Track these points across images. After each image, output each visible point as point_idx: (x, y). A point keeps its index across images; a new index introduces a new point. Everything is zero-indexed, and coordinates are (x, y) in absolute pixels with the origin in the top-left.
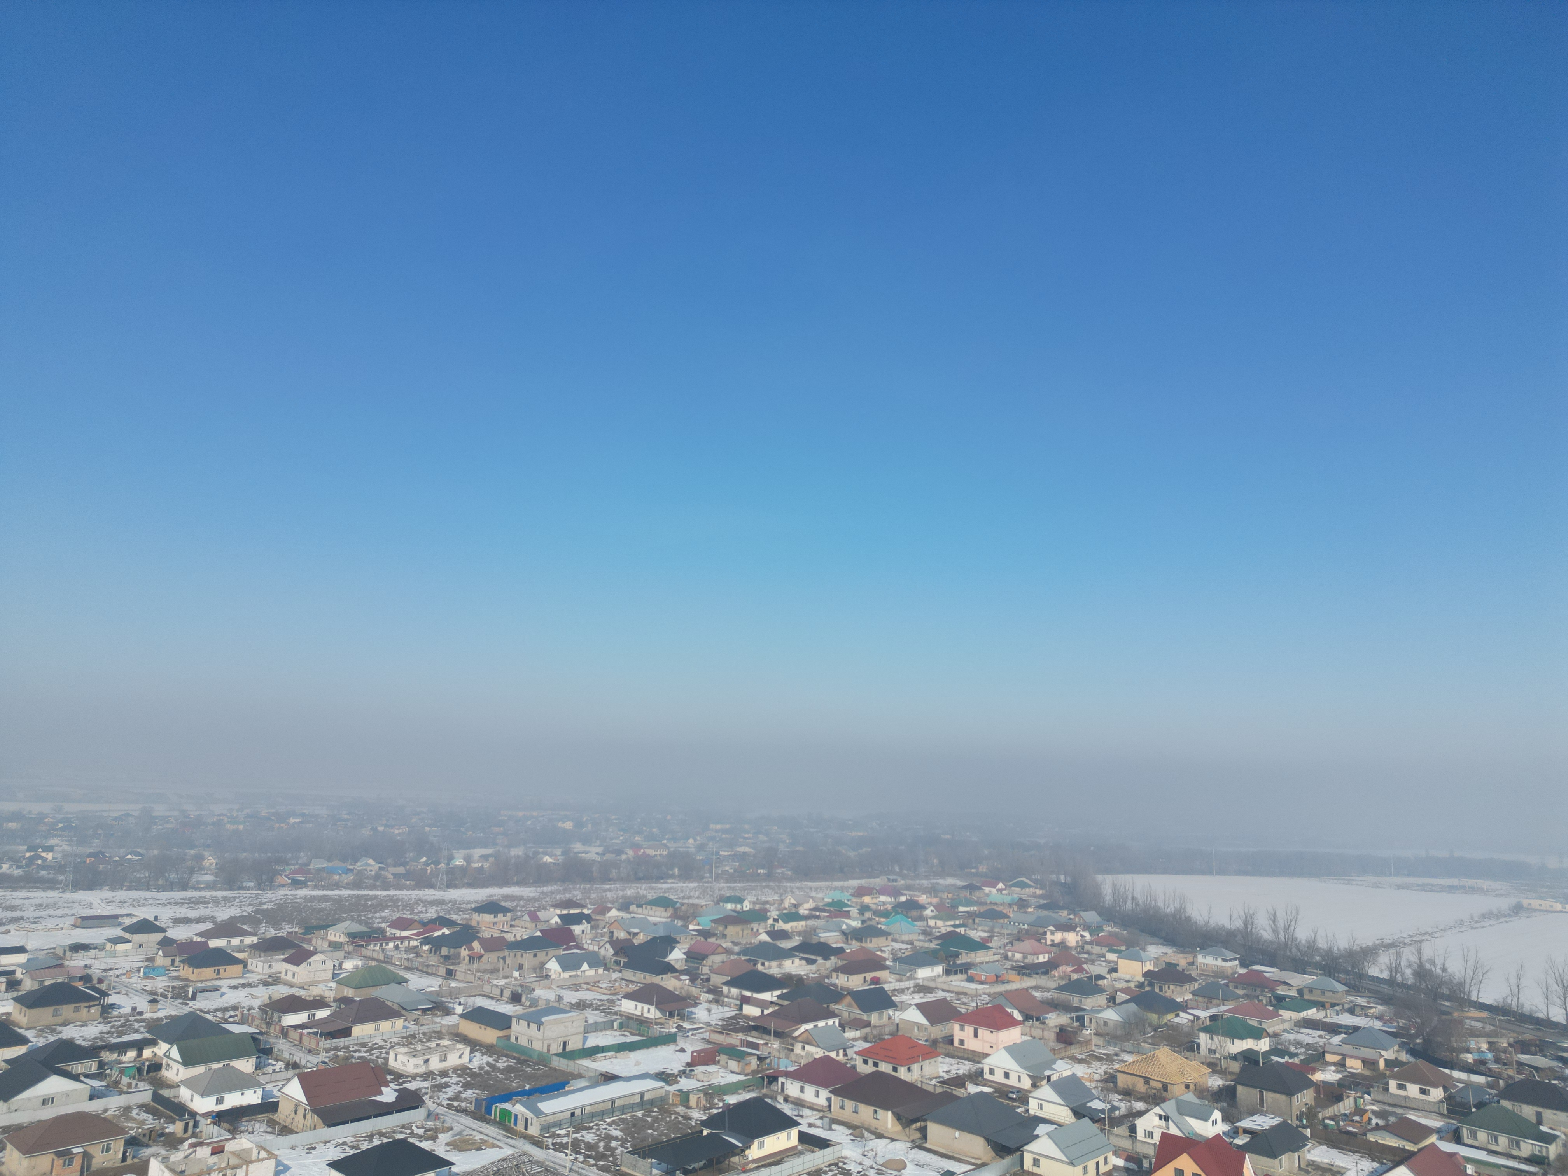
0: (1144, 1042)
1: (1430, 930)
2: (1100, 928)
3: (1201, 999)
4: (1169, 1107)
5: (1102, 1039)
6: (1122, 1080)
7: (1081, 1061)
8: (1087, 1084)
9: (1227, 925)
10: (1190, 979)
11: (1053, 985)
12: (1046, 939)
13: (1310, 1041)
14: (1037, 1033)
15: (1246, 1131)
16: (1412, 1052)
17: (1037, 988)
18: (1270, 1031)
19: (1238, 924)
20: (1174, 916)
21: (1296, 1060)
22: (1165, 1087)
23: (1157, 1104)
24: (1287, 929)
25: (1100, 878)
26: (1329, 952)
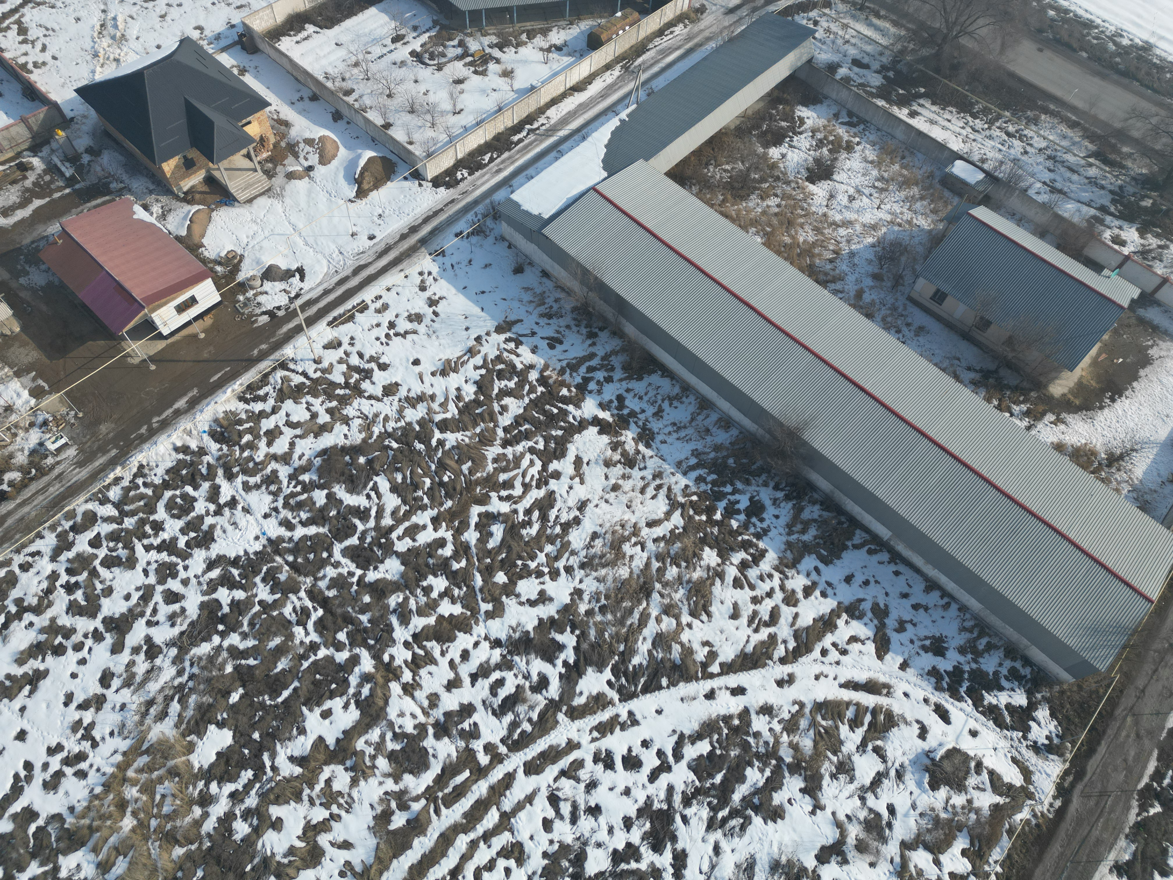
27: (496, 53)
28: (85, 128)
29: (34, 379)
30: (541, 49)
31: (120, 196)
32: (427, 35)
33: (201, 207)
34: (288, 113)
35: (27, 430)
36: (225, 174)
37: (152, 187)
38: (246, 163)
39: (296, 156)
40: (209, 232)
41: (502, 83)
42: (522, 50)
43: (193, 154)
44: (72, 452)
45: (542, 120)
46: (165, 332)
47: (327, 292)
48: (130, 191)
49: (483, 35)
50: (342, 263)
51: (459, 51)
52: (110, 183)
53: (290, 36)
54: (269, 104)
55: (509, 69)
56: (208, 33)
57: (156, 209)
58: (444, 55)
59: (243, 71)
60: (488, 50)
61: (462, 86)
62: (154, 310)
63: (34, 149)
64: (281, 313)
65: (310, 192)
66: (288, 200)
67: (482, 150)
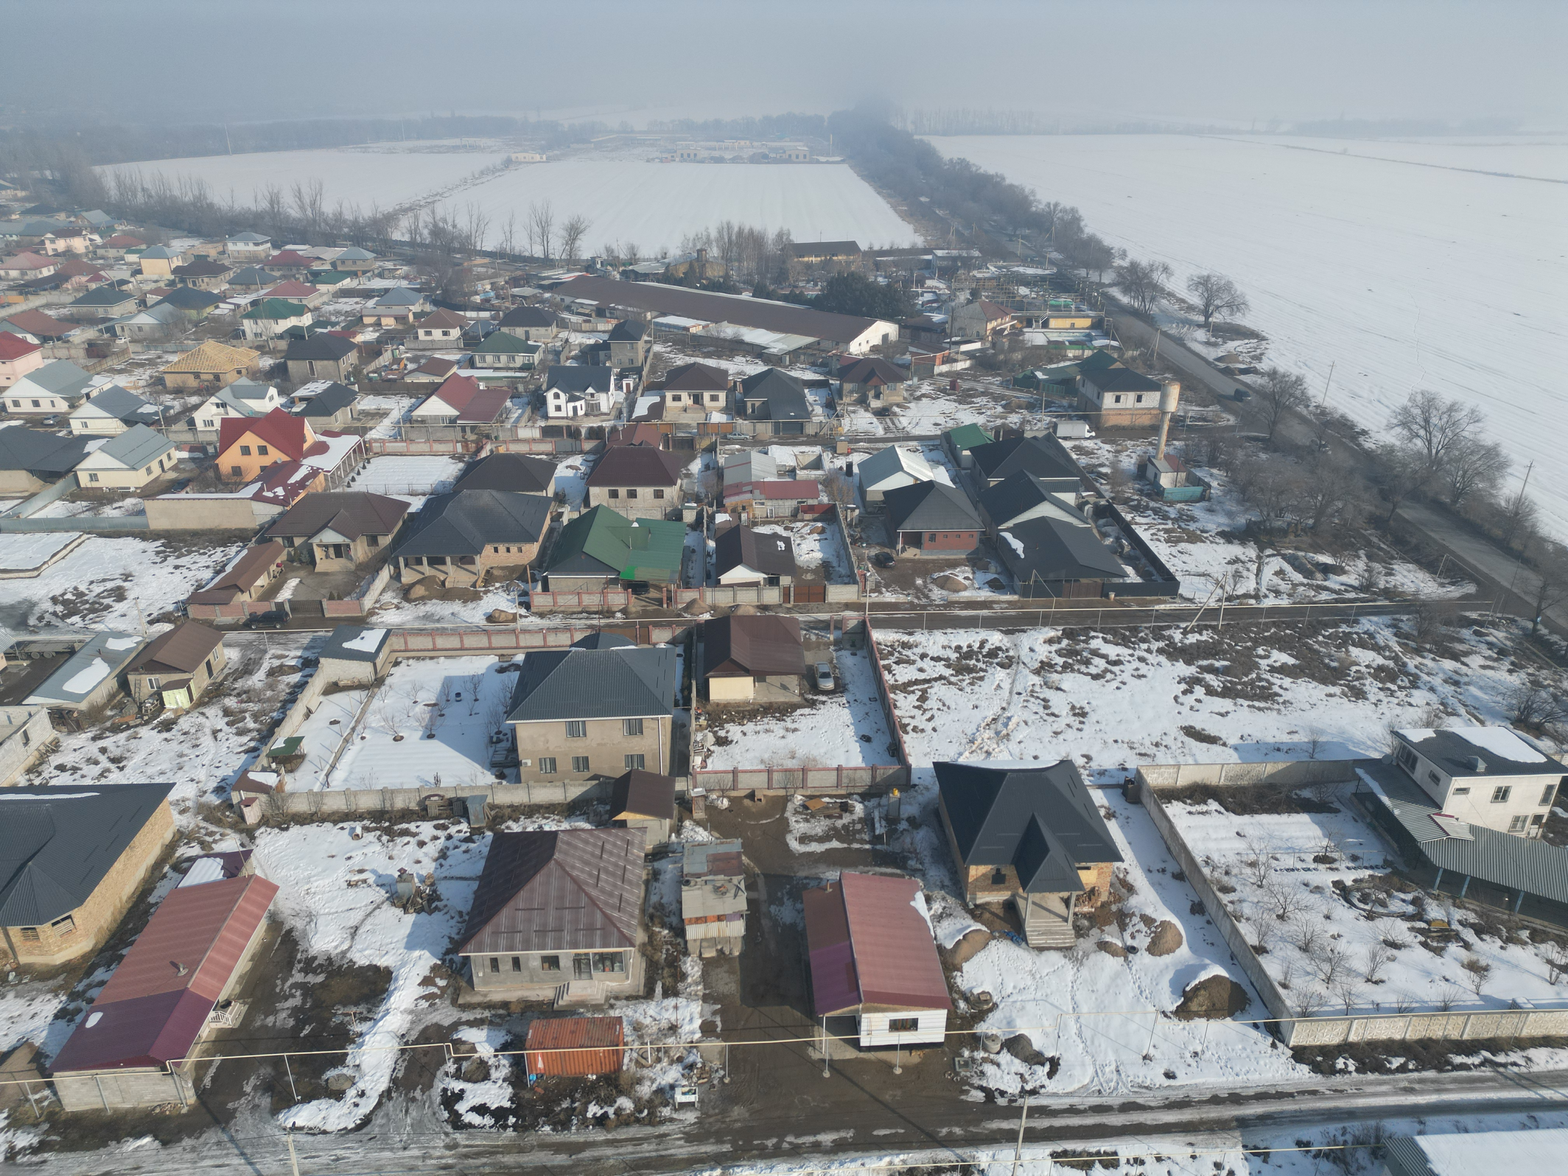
0: (187, 339)
1: (440, 191)
2: (111, 229)
3: (238, 287)
4: (225, 394)
5: (139, 345)
6: (171, 381)
7: (120, 372)
8: (133, 392)
9: (253, 208)
10: (224, 269)
11: (69, 299)
12: (45, 249)
13: (348, 308)
14: (62, 353)
15: (302, 399)
16: (435, 303)
17: (48, 306)
18: (311, 306)
19: (264, 205)
20: (194, 204)
21: (338, 328)
22: (217, 377)
23: (212, 395)
24: (313, 204)
25: (97, 169)
26: (356, 222)
27: (1469, 935)
28: (920, 798)
29: (714, 1013)
30: (1550, 962)
31: (911, 876)
32: (1370, 872)
33: (984, 928)
34: (1138, 877)
35: (672, 1063)
36: (1030, 907)
37: (947, 882)
38: (1061, 908)
39: (1123, 928)
40: (976, 959)
41: (1465, 977)
42: (1514, 951)
43: (1009, 871)
44: (690, 1117)
45: (1515, 1057)
46: (864, 1042)
47: (1072, 1111)
48: (924, 876)
49: (1454, 905)
50: (1112, 1084)
51: (1410, 909)
52: (910, 859)
53: (1185, 803)
54: (1121, 860)
55: (1483, 963)
56: (1094, 765)
57: (937, 907)
58: (1384, 904)
59: (1110, 815)
60: (1456, 926)
61: (1395, 952)
62: (868, 1010)
63: (864, 797)
64: (1002, 1102)
65: (1116, 976)
66: (1084, 971)
67: (1392, 1047)
